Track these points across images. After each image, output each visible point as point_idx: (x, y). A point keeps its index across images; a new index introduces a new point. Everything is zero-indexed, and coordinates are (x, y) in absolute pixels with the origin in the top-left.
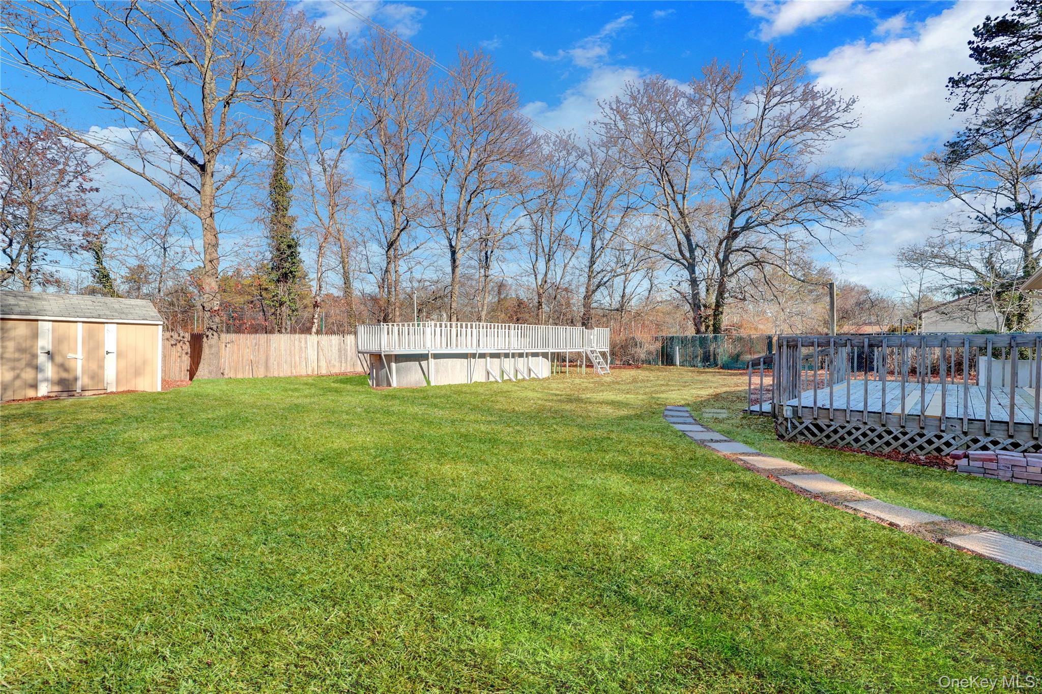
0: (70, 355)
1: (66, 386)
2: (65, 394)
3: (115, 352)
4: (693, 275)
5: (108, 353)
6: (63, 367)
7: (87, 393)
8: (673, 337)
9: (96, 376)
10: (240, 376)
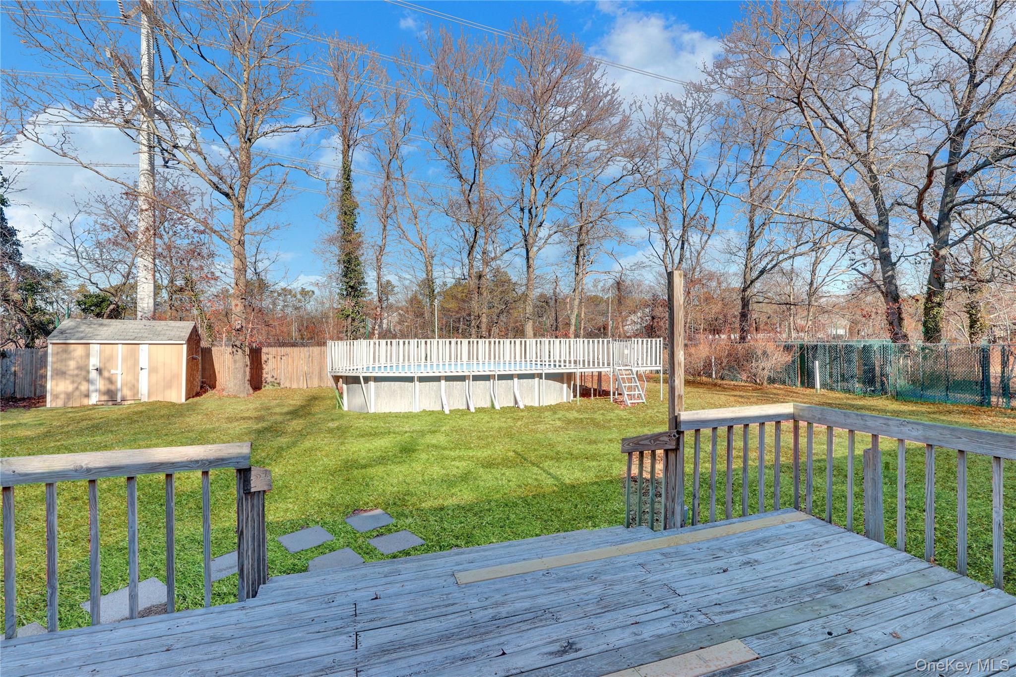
0: (113, 371)
1: (111, 395)
2: (110, 403)
3: (147, 367)
4: (885, 250)
5: (142, 369)
6: (111, 381)
7: (126, 403)
8: (816, 346)
9: (134, 388)
10: (295, 386)
